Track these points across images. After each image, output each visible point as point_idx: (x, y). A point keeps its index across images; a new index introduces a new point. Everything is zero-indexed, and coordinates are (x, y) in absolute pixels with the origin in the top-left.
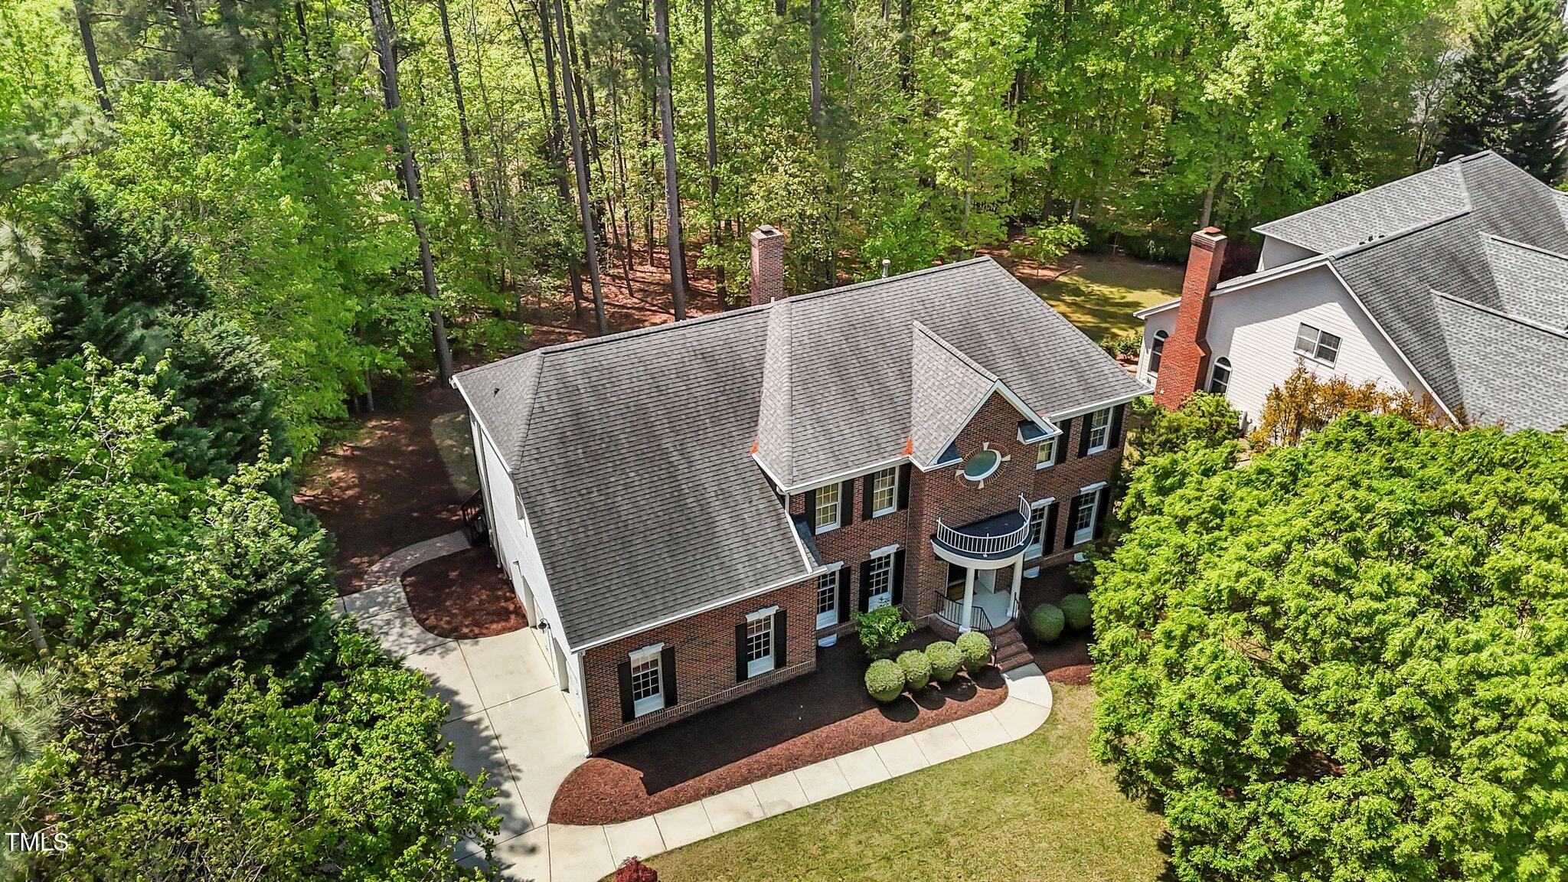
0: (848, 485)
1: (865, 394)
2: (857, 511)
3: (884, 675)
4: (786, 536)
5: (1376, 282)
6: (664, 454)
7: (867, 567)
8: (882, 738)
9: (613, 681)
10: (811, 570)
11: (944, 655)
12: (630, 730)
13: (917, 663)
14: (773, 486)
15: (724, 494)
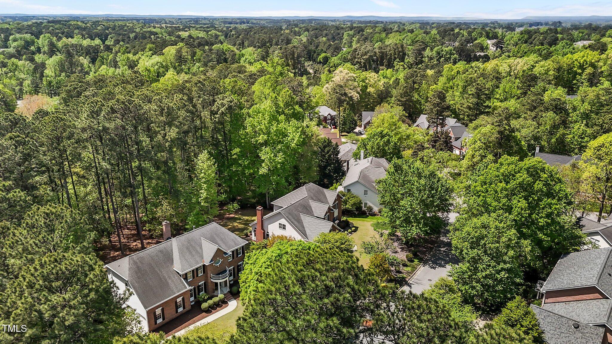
0: (193, 271)
1: (194, 253)
2: (195, 276)
3: (204, 305)
4: (183, 283)
5: (289, 214)
6: (156, 272)
7: (199, 286)
8: (206, 317)
9: (153, 316)
10: (188, 288)
11: (216, 299)
12: (156, 326)
13: (210, 302)
14: (178, 273)
15: (169, 277)
